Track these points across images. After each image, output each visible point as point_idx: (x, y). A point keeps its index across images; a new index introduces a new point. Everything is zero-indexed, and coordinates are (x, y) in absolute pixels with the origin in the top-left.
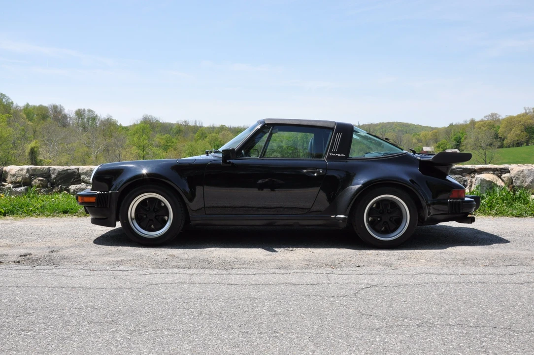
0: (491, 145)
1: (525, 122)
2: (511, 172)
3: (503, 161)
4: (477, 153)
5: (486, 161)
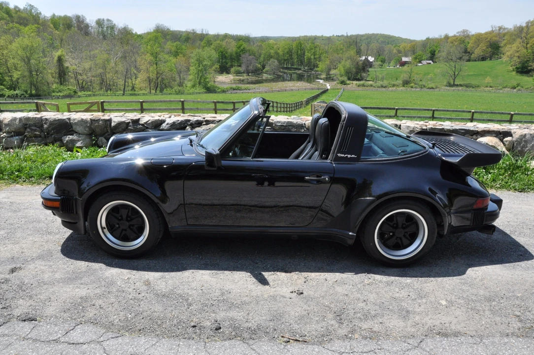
0: (460, 58)
1: (490, 39)
2: (514, 135)
3: (470, 74)
4: (448, 65)
5: (455, 73)
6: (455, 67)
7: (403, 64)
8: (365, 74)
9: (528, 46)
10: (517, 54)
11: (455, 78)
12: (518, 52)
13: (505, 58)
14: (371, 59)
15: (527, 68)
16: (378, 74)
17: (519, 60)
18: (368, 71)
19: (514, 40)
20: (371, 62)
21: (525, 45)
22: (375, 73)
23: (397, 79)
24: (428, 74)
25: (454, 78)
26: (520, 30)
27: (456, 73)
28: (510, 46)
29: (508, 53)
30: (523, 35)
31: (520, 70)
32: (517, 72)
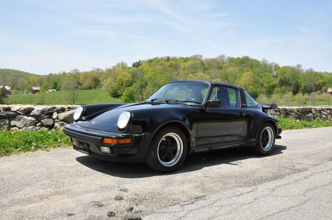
0: (77, 88)
1: (93, 76)
3: (83, 98)
4: (69, 92)
5: (74, 98)
6: (74, 93)
7: (35, 92)
8: (5, 100)
9: (116, 81)
10: (110, 86)
11: (74, 101)
12: (111, 84)
13: (104, 88)
14: (8, 88)
15: (117, 94)
16: (16, 99)
17: (112, 89)
18: (8, 97)
19: (108, 77)
20: (8, 90)
21: (114, 80)
22: (14, 98)
23: (32, 103)
24: (55, 98)
25: (73, 101)
26: (110, 71)
27: (75, 98)
28: (106, 80)
29: (106, 85)
30: (112, 74)
31: (114, 95)
32: (112, 96)
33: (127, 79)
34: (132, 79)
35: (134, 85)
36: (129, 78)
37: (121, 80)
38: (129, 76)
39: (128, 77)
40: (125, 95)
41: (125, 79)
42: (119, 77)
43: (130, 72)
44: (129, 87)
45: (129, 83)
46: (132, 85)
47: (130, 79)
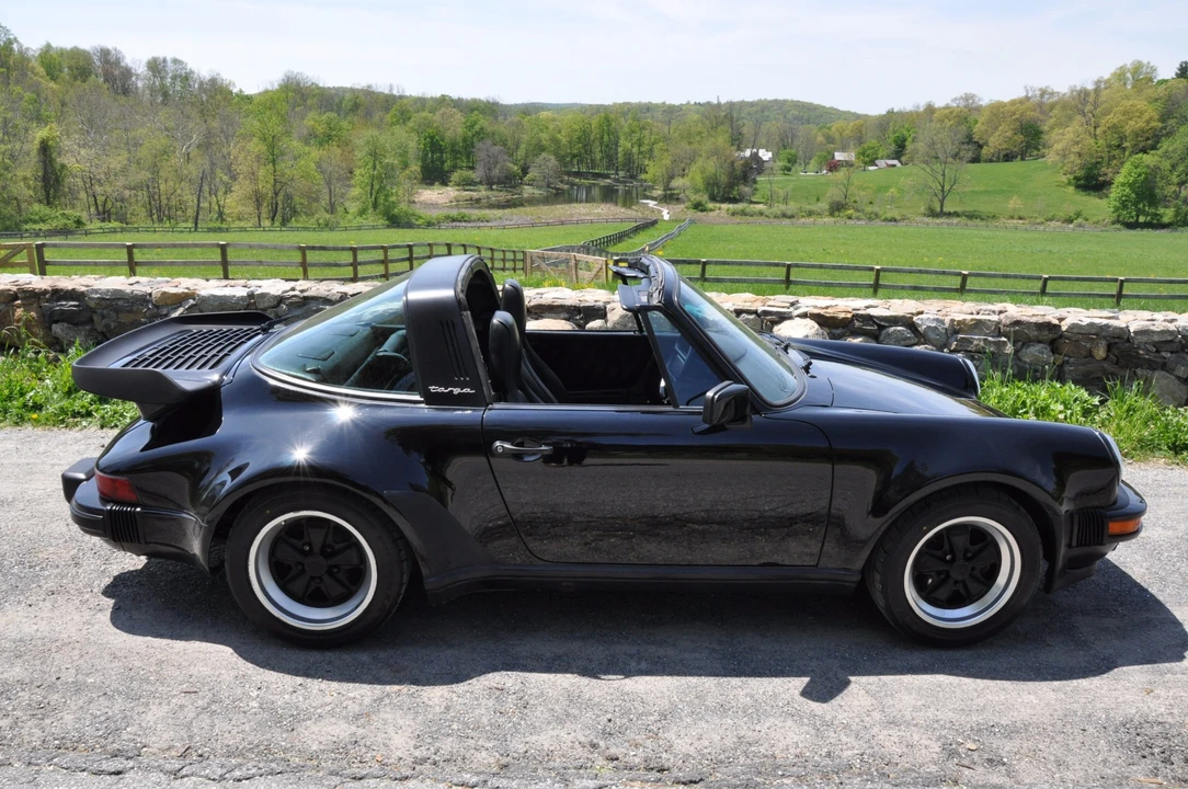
0: (955, 156)
1: (1021, 115)
3: (977, 189)
4: (928, 170)
5: (943, 187)
6: (944, 175)
7: (834, 166)
8: (747, 189)
9: (1099, 131)
10: (1076, 149)
11: (944, 198)
12: (1077, 143)
13: (1051, 157)
14: (765, 155)
15: (1097, 180)
16: (775, 188)
17: (1079, 162)
18: (755, 182)
19: (1070, 118)
20: (764, 162)
21: (1092, 130)
22: (769, 186)
23: (818, 200)
24: (887, 188)
25: (941, 198)
26: (1083, 95)
27: (947, 188)
28: (1060, 131)
29: (1058, 147)
30: (1088, 108)
31: (1082, 182)
32: (1078, 187)
33: (1141, 124)
34: (1160, 125)
35: (1165, 145)
36: (1148, 122)
37: (1114, 128)
38: (1151, 112)
39: (1146, 116)
40: (1123, 185)
41: (1132, 126)
42: (1112, 119)
43: (1156, 100)
44: (1140, 155)
45: (1148, 139)
46: (1156, 149)
47: (1153, 124)
